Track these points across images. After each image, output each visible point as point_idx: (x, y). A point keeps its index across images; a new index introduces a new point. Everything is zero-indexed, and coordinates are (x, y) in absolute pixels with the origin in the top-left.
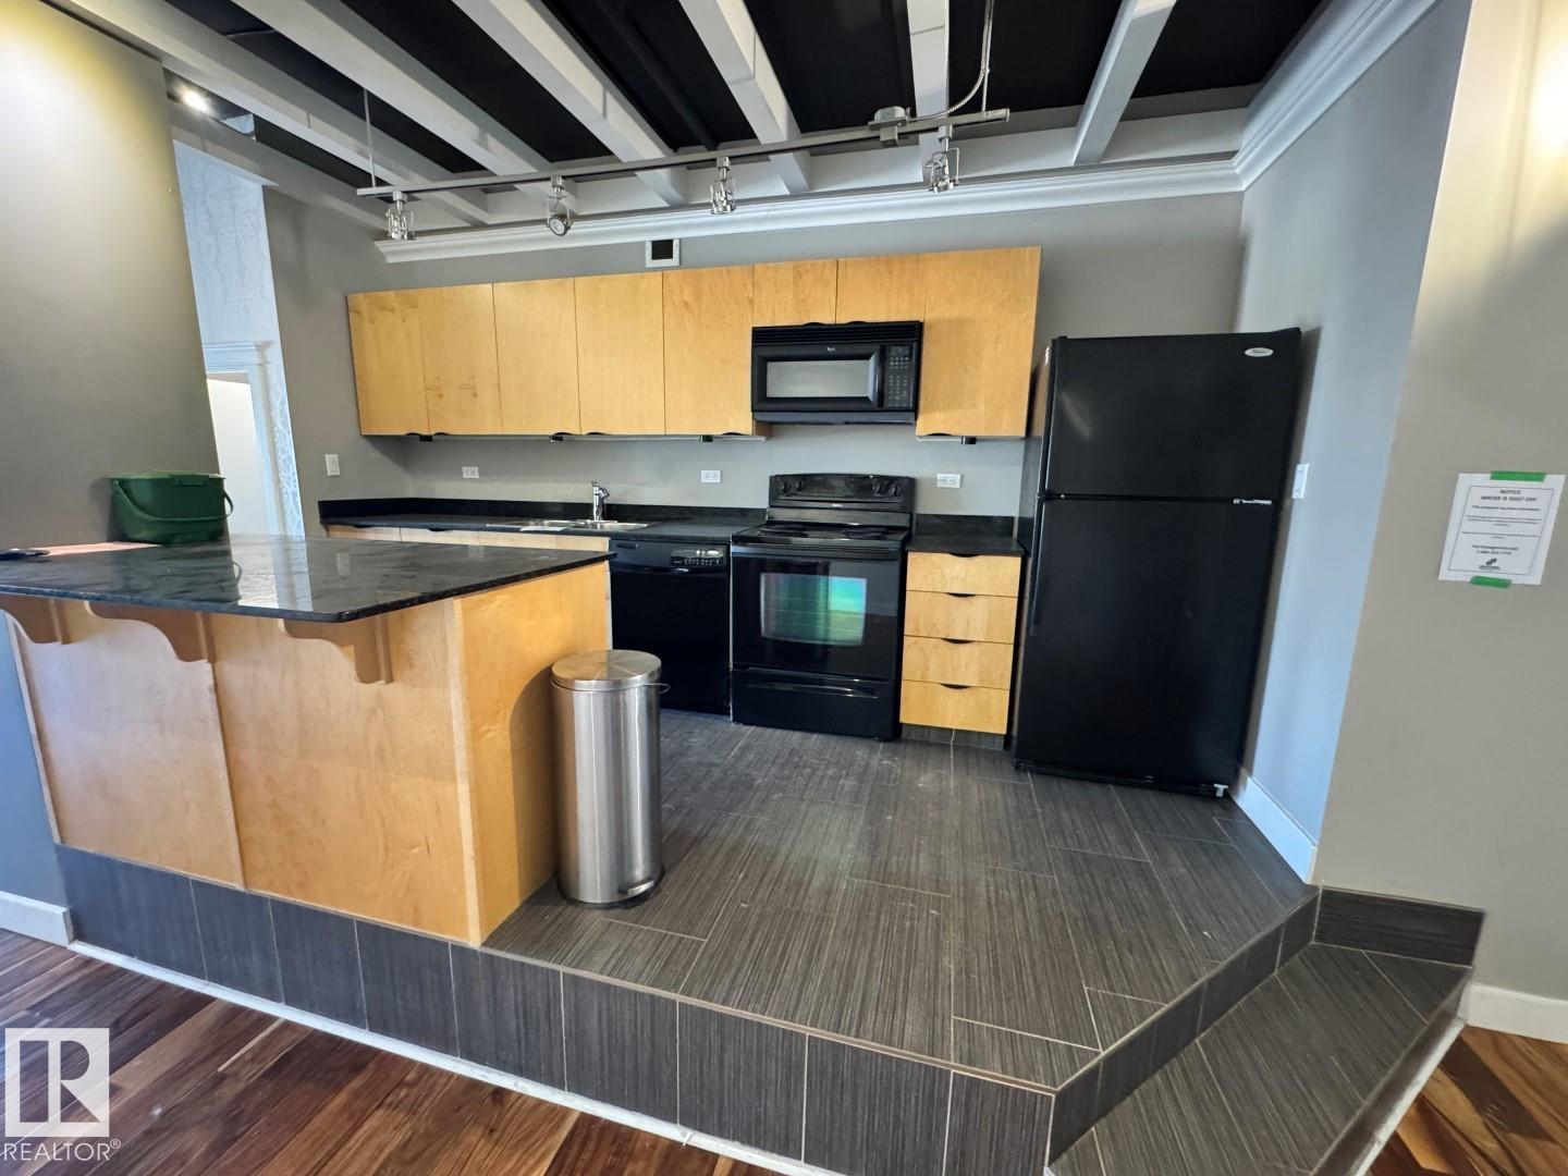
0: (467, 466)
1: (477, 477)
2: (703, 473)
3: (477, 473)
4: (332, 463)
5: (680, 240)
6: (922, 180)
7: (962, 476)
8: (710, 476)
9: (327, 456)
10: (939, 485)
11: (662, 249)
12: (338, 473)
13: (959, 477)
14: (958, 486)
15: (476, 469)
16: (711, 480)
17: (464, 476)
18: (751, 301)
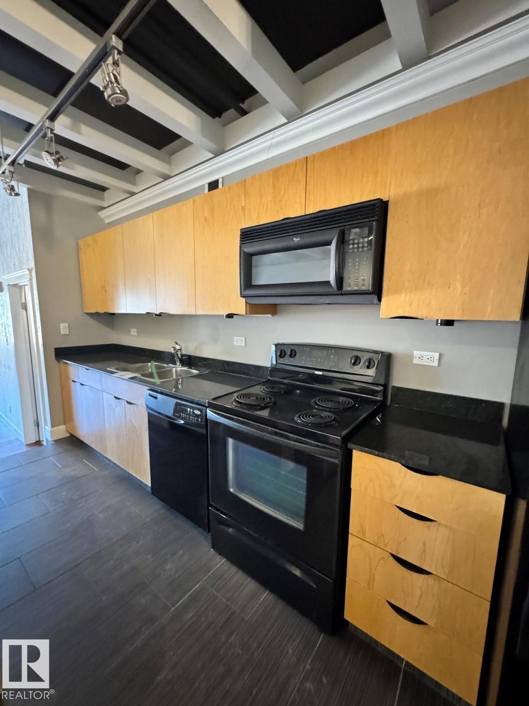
0: (133, 328)
1: (136, 334)
2: (235, 338)
3: (136, 332)
4: (64, 328)
5: (223, 178)
6: (401, 68)
7: (441, 356)
8: (239, 341)
9: (61, 324)
10: (416, 361)
11: (213, 185)
12: (68, 333)
13: (437, 355)
14: (436, 364)
15: (136, 330)
16: (239, 344)
17: (132, 334)
18: (243, 208)
